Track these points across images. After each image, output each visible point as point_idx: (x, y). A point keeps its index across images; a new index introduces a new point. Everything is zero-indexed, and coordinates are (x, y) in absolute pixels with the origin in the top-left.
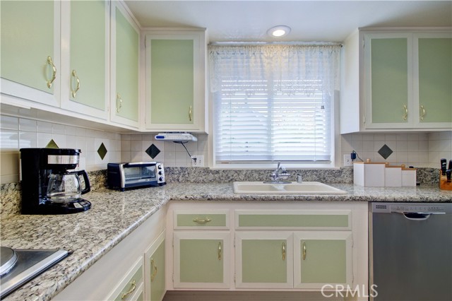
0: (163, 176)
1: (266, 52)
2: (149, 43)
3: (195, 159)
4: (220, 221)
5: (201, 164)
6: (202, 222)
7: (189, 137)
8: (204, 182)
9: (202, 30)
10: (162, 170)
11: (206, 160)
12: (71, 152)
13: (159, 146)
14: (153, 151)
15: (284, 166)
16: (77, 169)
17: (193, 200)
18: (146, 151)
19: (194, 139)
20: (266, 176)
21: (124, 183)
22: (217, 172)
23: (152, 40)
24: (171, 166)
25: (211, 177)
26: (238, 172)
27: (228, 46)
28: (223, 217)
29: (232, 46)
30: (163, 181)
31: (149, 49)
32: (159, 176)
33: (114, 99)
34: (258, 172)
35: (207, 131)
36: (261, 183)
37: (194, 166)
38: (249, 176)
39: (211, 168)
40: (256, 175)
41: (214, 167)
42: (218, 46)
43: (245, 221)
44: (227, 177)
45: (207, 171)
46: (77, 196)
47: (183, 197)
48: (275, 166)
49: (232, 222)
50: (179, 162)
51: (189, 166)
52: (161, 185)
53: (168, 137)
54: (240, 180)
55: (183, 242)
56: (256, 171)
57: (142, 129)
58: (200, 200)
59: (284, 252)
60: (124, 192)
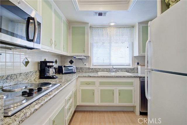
0: (75, 70)
1: (108, 30)
3: (85, 65)
4: (93, 83)
5: (87, 66)
6: (88, 84)
7: (84, 57)
8: (88, 72)
9: (88, 23)
10: (75, 68)
11: (89, 65)
12: (52, 62)
13: (73, 60)
14: (71, 62)
15: (114, 67)
16: (54, 67)
17: (85, 77)
18: (69, 62)
19: (85, 58)
20: (109, 70)
21: (64, 72)
22: (93, 69)
23: (72, 27)
24: (77, 67)
25: (90, 70)
26: (99, 69)
27: (96, 27)
28: (94, 82)
29: (97, 27)
30: (75, 72)
31: (71, 29)
32: (74, 70)
33: (62, 46)
34: (106, 69)
35: (89, 55)
36: (107, 73)
37: (85, 67)
38: (103, 70)
39: (90, 68)
40: (106, 70)
41: (92, 67)
42: (93, 28)
43: (101, 84)
44: (96, 70)
45: (89, 68)
46: (54, 74)
47: (82, 76)
48: (112, 67)
49: (97, 84)
50: (80, 65)
51: (83, 67)
52: (74, 73)
53: (77, 57)
54: (100, 72)
55: (82, 90)
56: (105, 68)
57: (69, 55)
58: (87, 77)
59: (113, 93)
60: (64, 75)
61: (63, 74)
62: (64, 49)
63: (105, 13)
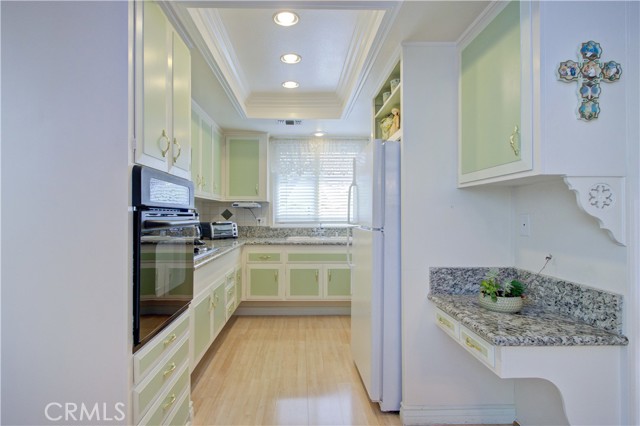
0: (237, 231)
2: (228, 142)
3: (259, 220)
4: (276, 257)
5: (264, 223)
6: (264, 258)
7: (256, 205)
8: (266, 236)
9: (265, 133)
10: (236, 228)
11: (268, 222)
13: (231, 211)
14: (227, 215)
15: (323, 225)
17: (260, 244)
18: (222, 215)
19: (259, 206)
20: (310, 232)
21: (213, 235)
22: (276, 230)
23: (231, 141)
24: (241, 225)
25: (271, 233)
26: (292, 230)
27: (284, 139)
28: (278, 255)
29: (288, 139)
30: (237, 235)
31: (228, 146)
32: (234, 232)
34: (307, 229)
35: (268, 200)
36: (308, 237)
37: (258, 225)
38: (300, 232)
39: (271, 227)
40: (305, 232)
41: (274, 226)
42: (277, 139)
43: (292, 258)
44: (284, 233)
45: (268, 229)
47: (253, 243)
48: (319, 225)
49: (284, 258)
50: (248, 222)
51: (254, 225)
52: (235, 237)
53: (241, 205)
54: (293, 235)
55: (252, 270)
56: (305, 229)
57: (223, 200)
58: (263, 245)
59: (317, 277)
60: (213, 241)
61: (211, 239)
62: (215, 188)
63: (299, 122)
